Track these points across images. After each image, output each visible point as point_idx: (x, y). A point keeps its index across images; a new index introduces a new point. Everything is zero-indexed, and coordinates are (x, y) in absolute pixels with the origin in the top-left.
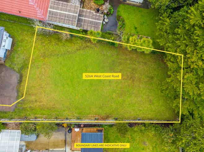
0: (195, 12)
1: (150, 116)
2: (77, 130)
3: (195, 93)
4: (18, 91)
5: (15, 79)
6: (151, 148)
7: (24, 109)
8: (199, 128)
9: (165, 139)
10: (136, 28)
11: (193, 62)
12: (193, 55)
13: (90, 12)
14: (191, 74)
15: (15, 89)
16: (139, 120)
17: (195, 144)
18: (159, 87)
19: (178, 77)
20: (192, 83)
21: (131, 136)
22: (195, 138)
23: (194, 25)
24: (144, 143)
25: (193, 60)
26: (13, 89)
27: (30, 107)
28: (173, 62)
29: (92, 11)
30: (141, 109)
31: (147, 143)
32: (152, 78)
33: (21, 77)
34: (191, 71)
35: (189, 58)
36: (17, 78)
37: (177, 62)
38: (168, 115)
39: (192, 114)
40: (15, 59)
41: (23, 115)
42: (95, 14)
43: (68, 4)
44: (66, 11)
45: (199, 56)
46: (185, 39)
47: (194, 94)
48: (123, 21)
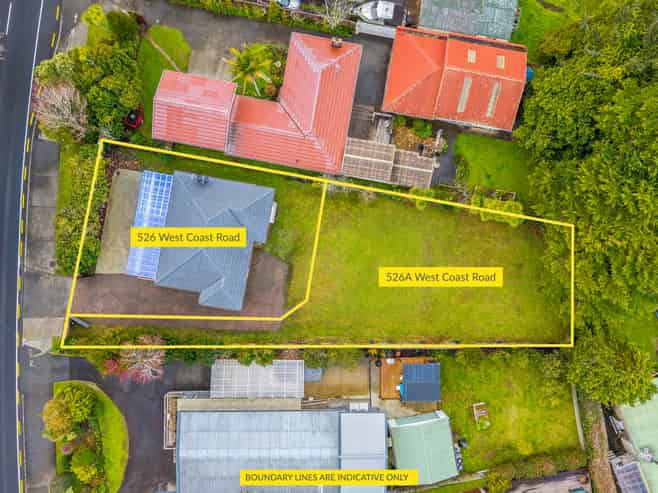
0: (587, 173)
1: (517, 336)
2: (390, 361)
3: (593, 289)
4: (286, 295)
5: (280, 273)
6: (521, 393)
7: (297, 326)
8: (603, 348)
9: (548, 372)
10: (489, 177)
11: (588, 244)
12: (588, 232)
13: (411, 155)
14: (587, 261)
15: (281, 290)
16: (499, 342)
17: (596, 374)
18: (534, 283)
19: (566, 266)
20: (587, 276)
21: (485, 372)
22: (596, 365)
23: (587, 191)
24: (509, 384)
25: (588, 240)
26: (277, 291)
27: (308, 322)
28: (557, 242)
29: (414, 153)
30: (500, 322)
31: (515, 385)
32: (520, 266)
33: (291, 269)
34: (587, 257)
35: (582, 237)
36: (284, 271)
37: (564, 242)
38: (549, 333)
39: (591, 326)
40: (280, 239)
41: (296, 336)
42: (419, 157)
43: (370, 142)
44: (372, 157)
45: (597, 234)
46: (575, 209)
47: (590, 293)
48: (466, 165)
